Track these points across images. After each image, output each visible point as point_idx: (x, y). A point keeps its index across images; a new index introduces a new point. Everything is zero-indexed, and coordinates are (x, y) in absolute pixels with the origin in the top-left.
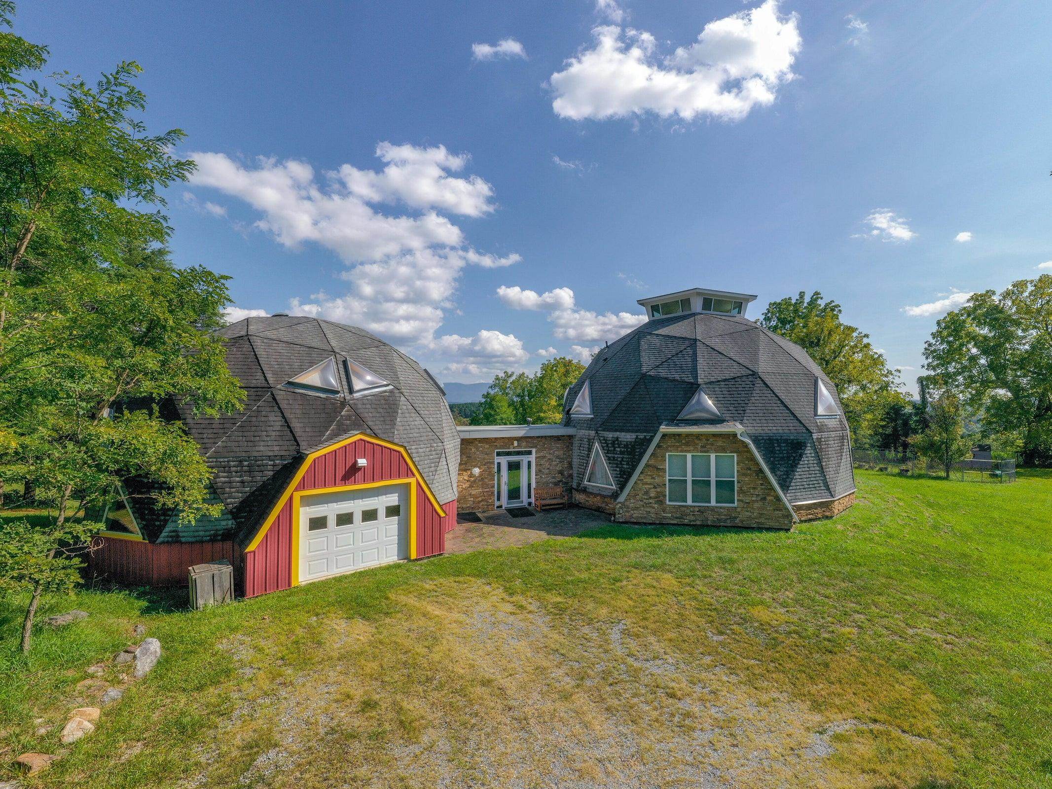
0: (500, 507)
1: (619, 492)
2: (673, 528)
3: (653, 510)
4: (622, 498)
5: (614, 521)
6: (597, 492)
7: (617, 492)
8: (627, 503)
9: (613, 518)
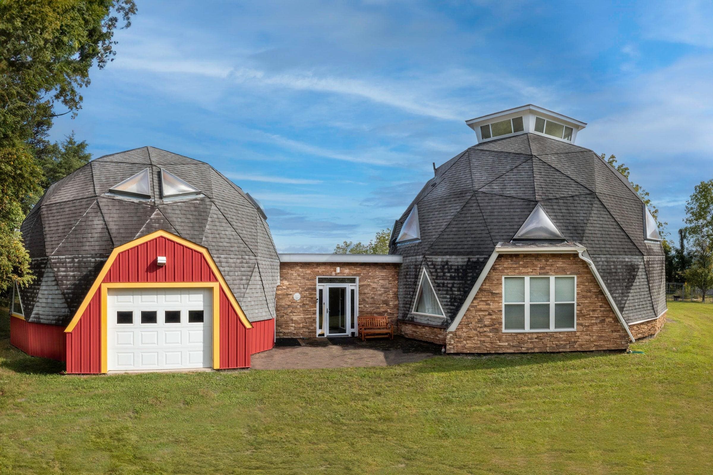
0: (323, 335)
1: (450, 321)
2: (510, 358)
3: (488, 339)
4: (453, 327)
5: (445, 352)
6: (425, 322)
7: (447, 321)
8: (459, 333)
9: (443, 350)
